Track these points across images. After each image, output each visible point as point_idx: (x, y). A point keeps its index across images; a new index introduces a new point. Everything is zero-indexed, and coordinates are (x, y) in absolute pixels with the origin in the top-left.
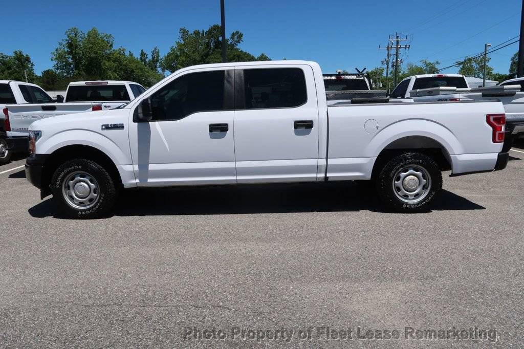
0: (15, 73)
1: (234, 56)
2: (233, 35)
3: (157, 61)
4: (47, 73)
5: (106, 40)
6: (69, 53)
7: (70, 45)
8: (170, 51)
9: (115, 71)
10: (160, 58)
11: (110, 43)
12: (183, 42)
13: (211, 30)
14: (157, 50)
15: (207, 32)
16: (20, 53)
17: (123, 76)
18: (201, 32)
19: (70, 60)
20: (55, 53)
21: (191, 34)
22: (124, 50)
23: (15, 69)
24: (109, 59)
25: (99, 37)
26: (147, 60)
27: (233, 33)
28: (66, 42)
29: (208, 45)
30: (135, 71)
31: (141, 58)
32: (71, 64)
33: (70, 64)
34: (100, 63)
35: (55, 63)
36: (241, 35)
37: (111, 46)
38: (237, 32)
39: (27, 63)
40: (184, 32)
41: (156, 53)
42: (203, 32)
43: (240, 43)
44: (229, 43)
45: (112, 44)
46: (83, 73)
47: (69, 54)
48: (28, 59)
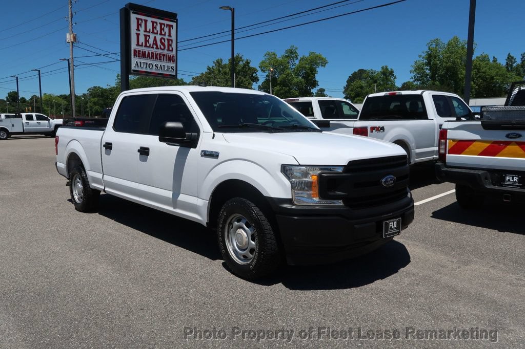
6: (427, 64)
7: (429, 56)
19: (428, 72)
20: (415, 65)
25: (460, 45)
26: (515, 65)
28: (426, 54)
31: (507, 63)
34: (456, 72)
35: (413, 75)
48: (392, 73)
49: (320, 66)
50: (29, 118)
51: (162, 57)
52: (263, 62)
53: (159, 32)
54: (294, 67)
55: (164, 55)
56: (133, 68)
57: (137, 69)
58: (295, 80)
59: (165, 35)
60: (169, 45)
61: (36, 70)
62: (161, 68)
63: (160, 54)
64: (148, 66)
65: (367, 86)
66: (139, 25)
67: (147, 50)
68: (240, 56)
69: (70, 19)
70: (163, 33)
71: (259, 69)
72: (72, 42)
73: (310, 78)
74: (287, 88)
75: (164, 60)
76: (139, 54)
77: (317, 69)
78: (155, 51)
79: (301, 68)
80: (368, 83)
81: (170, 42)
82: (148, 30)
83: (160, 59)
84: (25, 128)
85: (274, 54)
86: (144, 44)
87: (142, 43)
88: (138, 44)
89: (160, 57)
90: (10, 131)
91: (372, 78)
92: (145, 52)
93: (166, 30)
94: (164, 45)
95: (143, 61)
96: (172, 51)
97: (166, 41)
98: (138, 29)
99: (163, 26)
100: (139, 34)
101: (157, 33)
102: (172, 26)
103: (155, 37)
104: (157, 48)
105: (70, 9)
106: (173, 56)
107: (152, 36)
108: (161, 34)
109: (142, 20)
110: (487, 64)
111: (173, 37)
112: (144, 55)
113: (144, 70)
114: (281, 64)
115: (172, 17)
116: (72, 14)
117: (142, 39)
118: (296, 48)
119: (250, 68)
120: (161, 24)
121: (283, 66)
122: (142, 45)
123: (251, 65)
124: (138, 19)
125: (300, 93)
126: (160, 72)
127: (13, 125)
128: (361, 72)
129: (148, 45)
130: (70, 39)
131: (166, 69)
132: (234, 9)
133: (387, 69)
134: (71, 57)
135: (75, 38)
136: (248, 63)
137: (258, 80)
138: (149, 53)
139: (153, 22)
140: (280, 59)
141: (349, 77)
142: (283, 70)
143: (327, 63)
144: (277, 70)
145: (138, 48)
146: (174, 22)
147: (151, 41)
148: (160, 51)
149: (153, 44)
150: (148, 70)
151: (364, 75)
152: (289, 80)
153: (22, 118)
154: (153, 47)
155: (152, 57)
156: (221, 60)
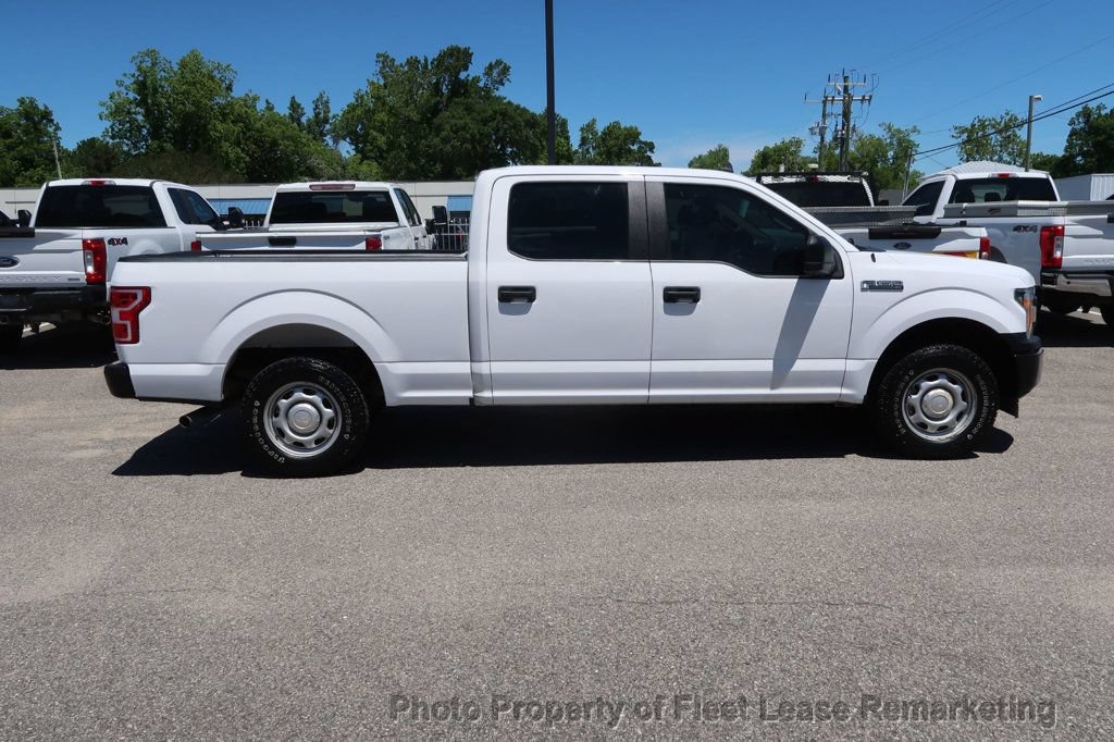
0: (20, 144)
1: (495, 112)
2: (491, 67)
3: (326, 121)
4: (89, 146)
5: (219, 76)
7: (141, 87)
8: (353, 100)
9: (238, 144)
10: (331, 115)
11: (227, 82)
12: (382, 82)
13: (444, 57)
14: (325, 99)
15: (434, 60)
16: (32, 101)
17: (254, 152)
18: (423, 61)
19: (140, 118)
20: (109, 103)
21: (401, 66)
22: (255, 99)
23: (19, 138)
24: (224, 115)
25: (204, 70)
26: (304, 120)
27: (491, 65)
28: (133, 80)
29: (437, 88)
30: (280, 142)
31: (291, 114)
32: (144, 127)
33: (139, 128)
34: (205, 126)
35: (107, 124)
36: (506, 69)
37: (229, 88)
38: (499, 63)
39: (45, 125)
40: (385, 61)
41: (322, 104)
42: (426, 60)
43: (503, 84)
44: (481, 84)
45: (230, 85)
46: (168, 146)
47: (138, 105)
48: (47, 115)
133: (33, 104)
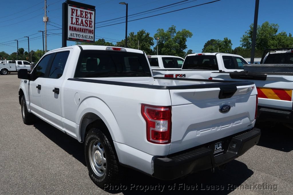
5: (274, 28)
6: (250, 37)
7: (251, 33)
20: (243, 38)
24: (273, 39)
25: (269, 26)
28: (249, 31)
33: (250, 44)
35: (241, 43)
39: (229, 44)
45: (277, 30)
48: (230, 42)
49: (188, 37)
50: (20, 63)
51: (86, 30)
52: (156, 34)
53: (84, 17)
54: (173, 37)
55: (87, 30)
56: (69, 37)
57: (71, 37)
58: (174, 45)
59: (88, 18)
60: (90, 24)
61: (27, 37)
62: (85, 37)
63: (85, 29)
64: (77, 35)
65: (216, 49)
66: (73, 12)
67: (77, 27)
68: (144, 31)
69: (45, 9)
70: (87, 17)
71: (154, 38)
72: (46, 22)
73: (182, 43)
74: (169, 49)
75: (87, 32)
76: (72, 29)
77: (187, 39)
78: (82, 27)
79: (177, 38)
80: (216, 47)
81: (91, 22)
82: (78, 15)
83: (85, 32)
84: (17, 69)
85: (162, 30)
86: (75, 23)
87: (74, 23)
88: (72, 23)
89: (85, 31)
90: (9, 70)
91: (218, 44)
92: (76, 28)
93: (89, 15)
94: (87, 24)
95: (75, 32)
96: (92, 27)
97: (89, 22)
98: (72, 15)
99: (87, 13)
100: (73, 18)
101: (83, 17)
102: (92, 13)
103: (82, 20)
104: (83, 25)
105: (45, 3)
106: (93, 30)
107: (80, 19)
108: (85, 18)
109: (74, 9)
110: (285, 37)
111: (93, 20)
112: (75, 29)
113: (75, 38)
114: (166, 35)
115: (92, 8)
116: (46, 6)
117: (74, 21)
118: (175, 27)
119: (149, 38)
120: (86, 12)
121: (167, 37)
122: (74, 24)
123: (150, 36)
124: (72, 9)
125: (176, 52)
126: (85, 39)
127: (11, 67)
128: (212, 41)
129: (78, 24)
130: (45, 20)
131: (88, 37)
132: (127, 4)
133: (227, 39)
134: (45, 30)
135: (48, 19)
136: (148, 34)
137: (154, 44)
138: (78, 28)
139: (81, 11)
140: (166, 33)
141: (205, 44)
142: (167, 39)
143: (192, 35)
144: (164, 39)
145: (72, 25)
146: (93, 11)
147: (80, 22)
148: (85, 27)
149: (81, 23)
150: (78, 38)
151: (214, 43)
152: (170, 44)
153: (15, 63)
154: (81, 25)
155: (80, 31)
156: (133, 33)
